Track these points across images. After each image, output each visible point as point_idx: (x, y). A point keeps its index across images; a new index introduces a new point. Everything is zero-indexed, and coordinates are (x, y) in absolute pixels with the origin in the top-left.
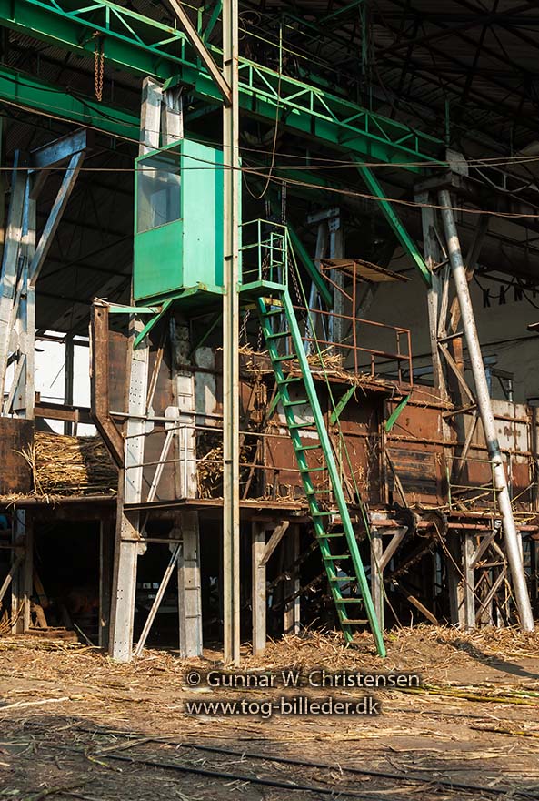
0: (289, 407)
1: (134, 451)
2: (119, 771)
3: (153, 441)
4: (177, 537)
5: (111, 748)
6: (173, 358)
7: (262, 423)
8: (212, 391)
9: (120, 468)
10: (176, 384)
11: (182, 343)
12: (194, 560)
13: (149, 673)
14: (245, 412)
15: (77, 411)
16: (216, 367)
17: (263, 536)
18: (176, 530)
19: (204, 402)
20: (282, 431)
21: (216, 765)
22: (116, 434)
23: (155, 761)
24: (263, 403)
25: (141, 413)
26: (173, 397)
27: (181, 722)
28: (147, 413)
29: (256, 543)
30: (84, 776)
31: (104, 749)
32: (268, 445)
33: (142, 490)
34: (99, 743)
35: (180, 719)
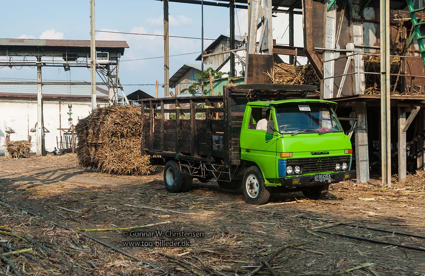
0: (420, 39)
1: (329, 69)
2: (324, 239)
3: (339, 63)
4: (354, 117)
5: (320, 227)
6: (350, 14)
7: (404, 50)
8: (374, 33)
9: (321, 79)
10: (352, 30)
11: (356, 6)
12: (364, 129)
13: (339, 190)
14: (393, 44)
15: (296, 49)
16: (375, 19)
17: (404, 115)
18: (354, 113)
19: (369, 39)
20: (416, 55)
21: (378, 237)
22: (319, 60)
23: (344, 234)
24: (404, 39)
25: (332, 48)
26: (351, 37)
27: (358, 215)
28: (336, 48)
29: (401, 119)
30: (305, 240)
31: (316, 228)
32: (407, 63)
33: (334, 91)
34: (313, 224)
35: (357, 213)
